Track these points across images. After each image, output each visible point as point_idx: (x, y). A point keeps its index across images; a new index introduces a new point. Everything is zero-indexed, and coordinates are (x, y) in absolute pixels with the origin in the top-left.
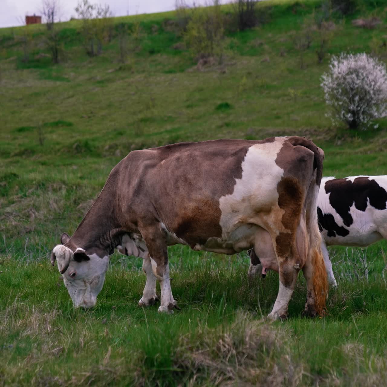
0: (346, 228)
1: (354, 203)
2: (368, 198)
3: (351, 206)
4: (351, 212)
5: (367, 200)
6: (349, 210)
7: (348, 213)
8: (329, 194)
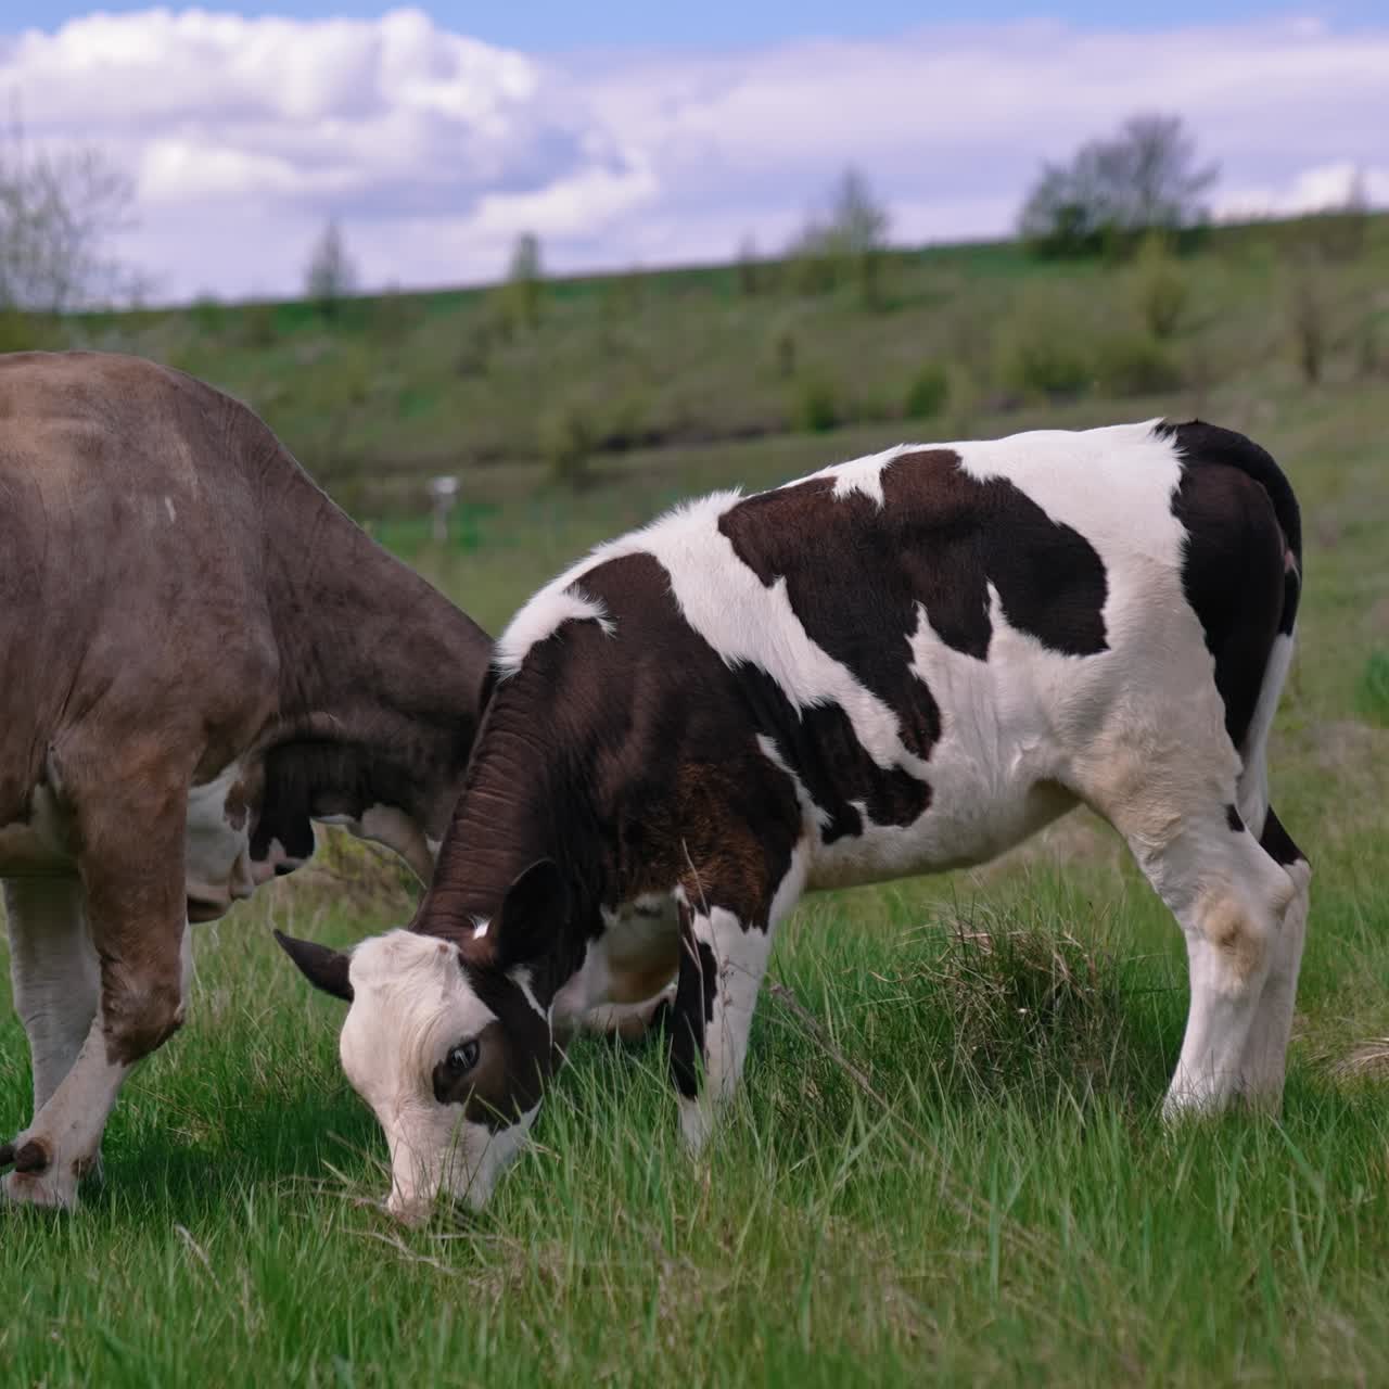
0: (917, 768)
1: (922, 615)
2: (992, 589)
3: (911, 635)
4: (921, 667)
5: (988, 601)
6: (909, 655)
7: (909, 673)
8: (780, 585)
